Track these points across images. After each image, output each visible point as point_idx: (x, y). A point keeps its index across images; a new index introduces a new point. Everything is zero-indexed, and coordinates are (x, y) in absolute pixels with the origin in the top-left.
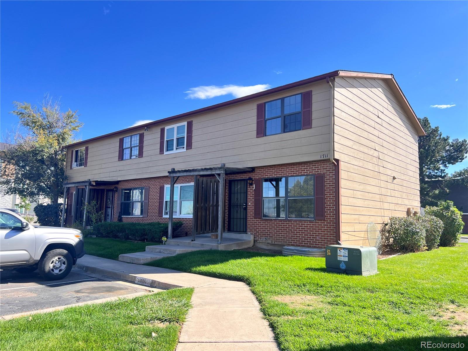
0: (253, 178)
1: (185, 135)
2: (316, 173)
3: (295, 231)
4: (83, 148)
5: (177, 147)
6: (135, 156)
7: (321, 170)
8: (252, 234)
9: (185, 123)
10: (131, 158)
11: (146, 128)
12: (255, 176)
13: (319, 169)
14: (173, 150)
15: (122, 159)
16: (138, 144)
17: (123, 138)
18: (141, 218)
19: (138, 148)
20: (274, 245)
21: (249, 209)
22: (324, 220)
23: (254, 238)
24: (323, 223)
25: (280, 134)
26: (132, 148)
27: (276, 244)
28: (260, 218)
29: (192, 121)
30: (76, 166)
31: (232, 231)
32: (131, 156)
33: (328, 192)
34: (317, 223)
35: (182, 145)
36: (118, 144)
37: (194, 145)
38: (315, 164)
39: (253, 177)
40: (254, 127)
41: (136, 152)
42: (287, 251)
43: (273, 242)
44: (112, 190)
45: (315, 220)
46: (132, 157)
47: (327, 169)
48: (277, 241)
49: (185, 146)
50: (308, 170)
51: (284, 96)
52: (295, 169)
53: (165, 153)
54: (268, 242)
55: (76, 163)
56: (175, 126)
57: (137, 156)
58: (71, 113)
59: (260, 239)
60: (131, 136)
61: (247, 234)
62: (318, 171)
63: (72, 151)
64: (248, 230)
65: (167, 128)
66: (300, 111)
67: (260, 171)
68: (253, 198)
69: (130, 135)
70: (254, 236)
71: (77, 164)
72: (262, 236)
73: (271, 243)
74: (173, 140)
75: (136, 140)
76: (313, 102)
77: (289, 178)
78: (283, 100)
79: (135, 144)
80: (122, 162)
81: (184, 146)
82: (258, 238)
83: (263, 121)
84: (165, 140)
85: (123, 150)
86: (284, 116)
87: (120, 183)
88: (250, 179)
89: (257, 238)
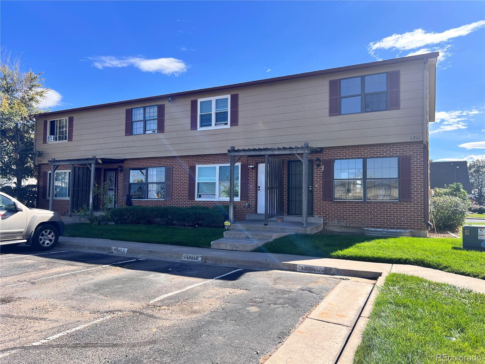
0: (321, 159)
1: (228, 109)
2: (401, 155)
3: (376, 213)
4: (65, 119)
5: (216, 122)
6: (151, 131)
7: (408, 152)
8: (321, 217)
9: (229, 96)
10: (145, 133)
11: (170, 99)
12: (323, 157)
13: (405, 151)
14: (211, 125)
15: (131, 134)
16: (156, 118)
17: (132, 109)
18: (163, 201)
19: (156, 121)
20: (349, 227)
21: (316, 192)
22: (411, 202)
23: (324, 221)
24: (409, 204)
25: (360, 114)
26: (146, 121)
27: (351, 226)
28: (330, 201)
29: (238, 94)
30: (54, 140)
31: (294, 214)
32: (145, 130)
33: (415, 174)
34: (402, 204)
35: (223, 121)
36: (124, 116)
37: (240, 121)
38: (399, 145)
39: (321, 157)
40: (326, 104)
41: (153, 126)
42: (375, 232)
43: (348, 225)
44: (116, 170)
45: (400, 202)
46: (147, 132)
47: (414, 151)
48: (352, 224)
49: (229, 122)
50: (391, 152)
51: (365, 74)
52: (375, 151)
53: (199, 129)
54: (341, 224)
55: (52, 136)
56: (213, 99)
57: (155, 132)
58: (34, 75)
59: (330, 222)
60: (145, 108)
61: (313, 217)
62: (404, 153)
63: (46, 122)
64: (315, 213)
65: (199, 100)
66: (385, 91)
67: (330, 151)
68: (321, 180)
69: (144, 105)
70: (324, 219)
71: (54, 137)
72: (333, 219)
73: (345, 226)
74: (211, 114)
75: (153, 112)
76: (401, 82)
77: (368, 159)
78: (363, 78)
79: (152, 117)
80: (130, 138)
81: (227, 122)
82: (329, 221)
83: (338, 99)
84: (199, 113)
85: (133, 123)
86: (365, 95)
87: (126, 162)
88: (318, 160)
89: (326, 221)
